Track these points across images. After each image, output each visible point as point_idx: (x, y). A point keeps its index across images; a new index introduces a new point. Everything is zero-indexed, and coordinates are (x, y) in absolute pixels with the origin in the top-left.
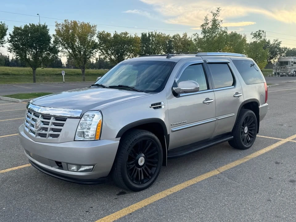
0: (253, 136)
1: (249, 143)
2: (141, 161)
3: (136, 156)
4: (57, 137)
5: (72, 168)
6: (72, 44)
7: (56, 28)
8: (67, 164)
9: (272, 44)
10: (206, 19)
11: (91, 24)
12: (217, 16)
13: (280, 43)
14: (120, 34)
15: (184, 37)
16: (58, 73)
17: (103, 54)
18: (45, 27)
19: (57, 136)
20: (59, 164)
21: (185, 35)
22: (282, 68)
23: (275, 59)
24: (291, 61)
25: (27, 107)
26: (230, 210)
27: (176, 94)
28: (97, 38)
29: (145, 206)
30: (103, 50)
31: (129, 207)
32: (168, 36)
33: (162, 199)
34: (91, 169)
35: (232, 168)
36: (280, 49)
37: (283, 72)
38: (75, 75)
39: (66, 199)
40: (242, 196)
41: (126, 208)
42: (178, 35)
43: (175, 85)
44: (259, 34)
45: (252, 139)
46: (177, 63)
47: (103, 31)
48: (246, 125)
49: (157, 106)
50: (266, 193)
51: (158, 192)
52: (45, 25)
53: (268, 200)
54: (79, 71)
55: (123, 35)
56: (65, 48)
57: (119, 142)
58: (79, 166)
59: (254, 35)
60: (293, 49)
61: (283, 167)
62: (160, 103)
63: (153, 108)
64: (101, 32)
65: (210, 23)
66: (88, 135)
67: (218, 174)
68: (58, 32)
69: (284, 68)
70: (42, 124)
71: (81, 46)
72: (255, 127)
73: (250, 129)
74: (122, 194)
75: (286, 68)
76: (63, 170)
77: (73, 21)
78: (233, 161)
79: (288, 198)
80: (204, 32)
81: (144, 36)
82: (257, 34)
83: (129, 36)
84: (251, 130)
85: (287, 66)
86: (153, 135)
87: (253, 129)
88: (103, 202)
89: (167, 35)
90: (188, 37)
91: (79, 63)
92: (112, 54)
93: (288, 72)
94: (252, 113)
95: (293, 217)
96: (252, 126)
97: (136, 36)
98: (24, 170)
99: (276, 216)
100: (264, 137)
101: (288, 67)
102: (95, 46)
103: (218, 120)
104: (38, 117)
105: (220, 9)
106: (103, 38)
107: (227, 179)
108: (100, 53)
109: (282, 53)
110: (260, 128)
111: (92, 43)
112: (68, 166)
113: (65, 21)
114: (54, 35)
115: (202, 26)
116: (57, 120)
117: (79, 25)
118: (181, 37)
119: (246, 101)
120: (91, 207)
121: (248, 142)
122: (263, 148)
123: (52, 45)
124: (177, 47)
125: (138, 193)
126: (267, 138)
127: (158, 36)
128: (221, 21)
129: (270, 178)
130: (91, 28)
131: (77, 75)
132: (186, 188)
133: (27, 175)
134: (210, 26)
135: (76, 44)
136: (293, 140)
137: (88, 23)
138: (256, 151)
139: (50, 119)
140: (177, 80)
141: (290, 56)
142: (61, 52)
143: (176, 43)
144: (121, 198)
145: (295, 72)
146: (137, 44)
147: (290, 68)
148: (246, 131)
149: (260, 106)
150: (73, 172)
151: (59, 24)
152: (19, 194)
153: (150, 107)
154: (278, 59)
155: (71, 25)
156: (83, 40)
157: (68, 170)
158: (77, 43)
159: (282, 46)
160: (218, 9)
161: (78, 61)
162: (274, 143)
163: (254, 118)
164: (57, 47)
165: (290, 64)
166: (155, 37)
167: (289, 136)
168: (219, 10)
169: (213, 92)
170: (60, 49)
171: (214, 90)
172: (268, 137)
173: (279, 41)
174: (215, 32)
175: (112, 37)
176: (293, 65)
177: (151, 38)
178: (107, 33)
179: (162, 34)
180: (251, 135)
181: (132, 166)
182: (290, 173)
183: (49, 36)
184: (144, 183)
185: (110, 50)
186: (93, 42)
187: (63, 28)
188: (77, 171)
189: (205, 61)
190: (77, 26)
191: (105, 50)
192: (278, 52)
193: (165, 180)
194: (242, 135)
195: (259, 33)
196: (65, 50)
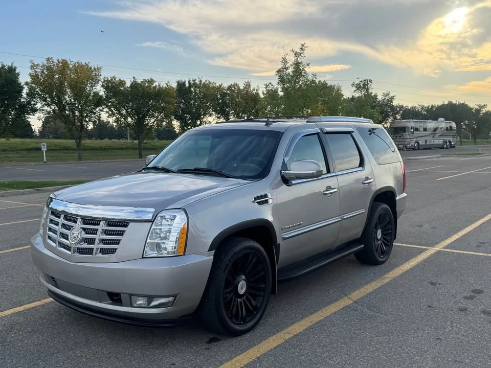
0: (389, 244)
1: (383, 255)
2: (242, 288)
3: (234, 279)
4: (113, 254)
5: (138, 303)
6: (59, 98)
7: (31, 71)
8: (131, 295)
9: (380, 99)
10: (284, 61)
11: (93, 65)
12: (301, 57)
13: (392, 98)
14: (142, 82)
15: (245, 88)
16: (31, 146)
17: (113, 114)
18: (12, 70)
19: (113, 251)
20: (115, 298)
21: (248, 85)
22: (396, 137)
23: (386, 123)
24: (410, 126)
25: (48, 206)
26: (387, 357)
27: (286, 181)
28: (102, 88)
29: (258, 358)
30: (113, 109)
31: (234, 360)
32: (220, 86)
33: (279, 345)
34: (171, 301)
35: (369, 294)
36: (392, 108)
37: (399, 143)
38: (60, 150)
39: (127, 353)
40: (398, 335)
41: (229, 363)
42: (236, 84)
43: (284, 166)
44: (365, 85)
45: (388, 248)
46: (284, 133)
47: (112, 76)
48: (379, 227)
49: (262, 200)
50: (431, 328)
51: (269, 336)
52: (12, 67)
53: (437, 339)
54: (71, 143)
55: (147, 84)
56: (46, 105)
57: (213, 257)
58: (150, 298)
59: (356, 87)
60: (412, 107)
61: (443, 289)
62: (266, 196)
63: (257, 202)
64: (110, 79)
65: (291, 68)
66: (165, 249)
67: (351, 304)
68: (35, 77)
69: (400, 137)
70: (83, 232)
71: (75, 101)
72: (392, 230)
73: (384, 233)
74: (215, 342)
75: (403, 137)
76: (122, 306)
77: (60, 60)
78: (367, 283)
79: (465, 334)
80: (282, 81)
81: (181, 85)
82: (362, 85)
83: (156, 86)
84: (386, 235)
85: (405, 134)
86: (258, 246)
87: (390, 233)
88: (188, 355)
89: (218, 85)
90: (252, 88)
91: (70, 130)
92: (129, 114)
93: (406, 143)
94: (386, 209)
95: (480, 361)
96: (386, 228)
97: (168, 85)
98: (36, 310)
99: (455, 361)
100: (400, 244)
101: (407, 135)
102: (99, 101)
103: (343, 219)
104: (75, 222)
105: (305, 46)
106: (113, 87)
107: (367, 311)
108: (107, 112)
109: (396, 114)
110: (397, 231)
111: (93, 96)
112: (132, 299)
113: (48, 59)
114: (27, 82)
115: (279, 71)
116: (109, 225)
117: (71, 66)
118: (242, 88)
119: (379, 189)
120: (172, 364)
121: (383, 253)
122: (404, 262)
123: (25, 100)
124: (235, 105)
125: (239, 338)
126: (405, 247)
127: (205, 85)
128: (308, 65)
129: (429, 306)
130: (93, 71)
131: (64, 150)
132: (311, 327)
133: (44, 318)
134: (290, 71)
135: (66, 97)
136: (443, 248)
137: (87, 63)
138: (396, 266)
139: (98, 224)
140: (286, 159)
141: (408, 119)
142: (39, 111)
143: (232, 98)
144: (215, 347)
145: (416, 144)
146: (171, 99)
147: (408, 137)
148: (379, 237)
149: (398, 198)
150: (139, 308)
151: (36, 64)
152: (43, 349)
153: (254, 202)
154: (391, 123)
155: (58, 67)
156: (79, 92)
157: (131, 306)
158: (68, 98)
159: (395, 103)
160: (303, 45)
161: (70, 126)
162: (419, 254)
163: (390, 217)
164: (33, 102)
165: (408, 131)
166: (199, 87)
167: (437, 243)
168: (303, 48)
169: (335, 177)
170: (39, 106)
171: (337, 174)
172: (406, 245)
173: (390, 96)
174: (299, 82)
175: (128, 87)
176: (413, 133)
177: (192, 89)
178: (120, 80)
179: (209, 82)
180: (387, 243)
181: (229, 296)
182: (456, 297)
183: (20, 84)
184: (248, 322)
185: (125, 109)
186: (96, 94)
187: (43, 72)
188: (147, 306)
189: (321, 130)
190: (68, 67)
191: (115, 107)
192: (389, 112)
193: (274, 317)
194: (374, 242)
195: (364, 83)
196: (46, 108)
